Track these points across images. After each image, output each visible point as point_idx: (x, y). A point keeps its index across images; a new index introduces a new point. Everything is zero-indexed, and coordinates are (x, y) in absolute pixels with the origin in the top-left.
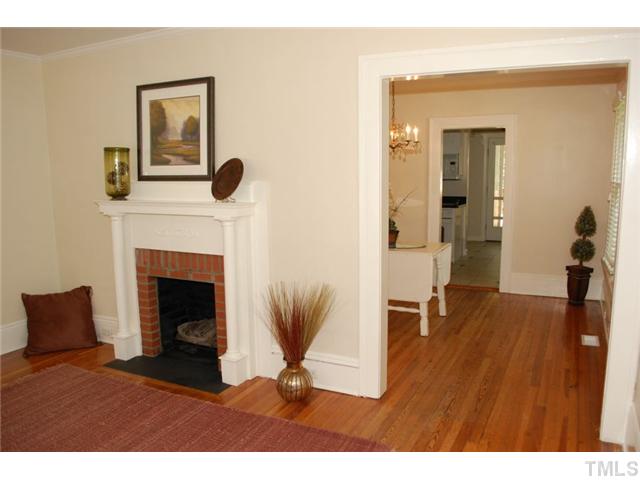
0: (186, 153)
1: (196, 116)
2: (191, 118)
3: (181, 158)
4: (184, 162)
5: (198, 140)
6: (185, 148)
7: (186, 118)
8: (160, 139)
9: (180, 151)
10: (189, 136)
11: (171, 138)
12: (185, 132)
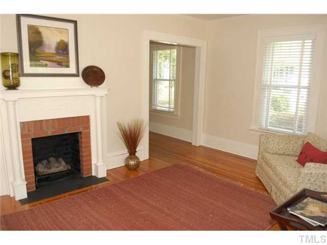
0: (60, 61)
1: (66, 40)
2: (62, 41)
3: (56, 63)
4: (58, 66)
5: (68, 54)
6: (58, 58)
7: (58, 40)
8: (37, 50)
9: (55, 59)
10: (61, 51)
11: (47, 51)
12: (57, 48)
